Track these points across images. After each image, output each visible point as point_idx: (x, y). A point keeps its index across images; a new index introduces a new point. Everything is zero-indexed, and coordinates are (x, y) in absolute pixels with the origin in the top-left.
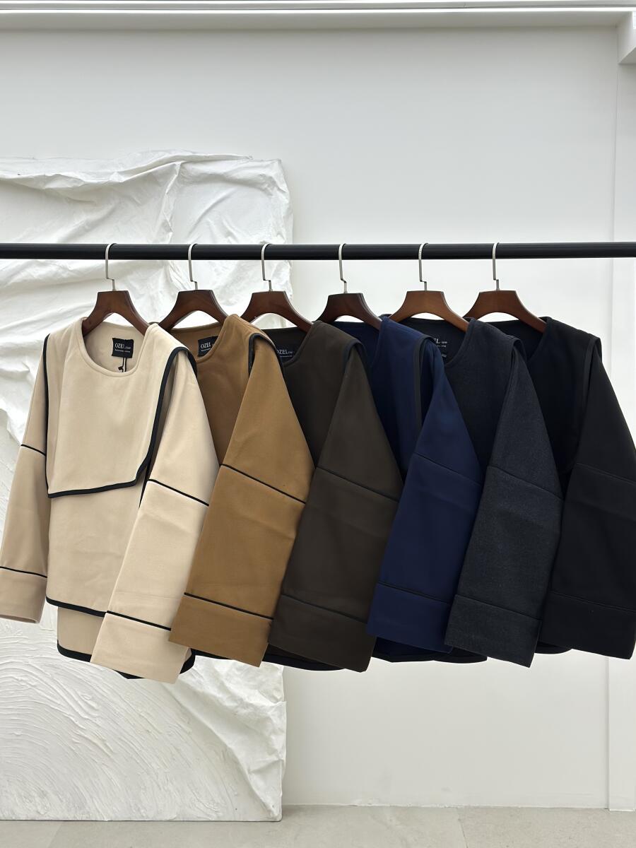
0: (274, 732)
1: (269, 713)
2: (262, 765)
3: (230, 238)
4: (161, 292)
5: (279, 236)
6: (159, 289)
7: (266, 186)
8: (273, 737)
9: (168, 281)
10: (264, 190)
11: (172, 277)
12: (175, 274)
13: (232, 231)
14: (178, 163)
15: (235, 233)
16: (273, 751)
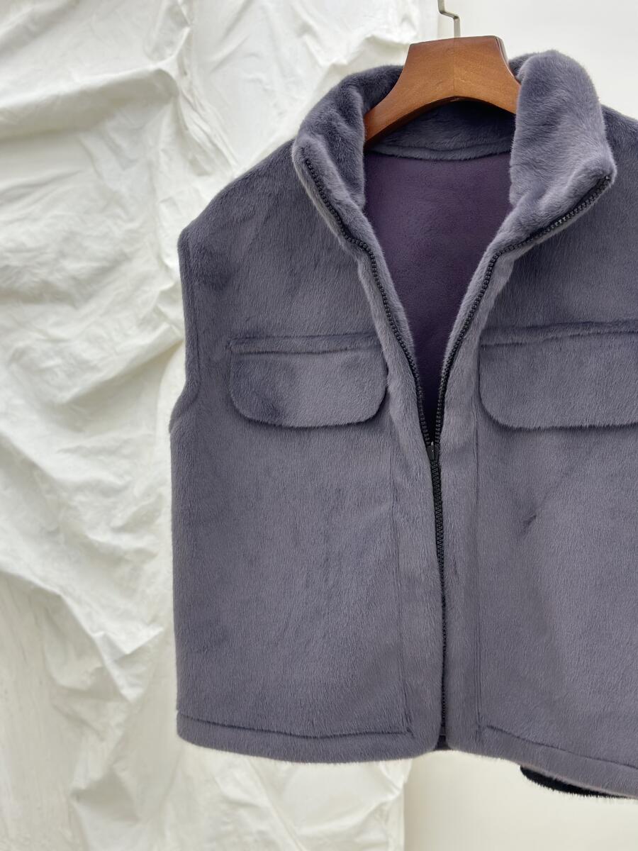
3: (307, 38)
4: (164, 151)
5: (405, 25)
6: (162, 146)
9: (181, 131)
11: (187, 119)
12: (194, 115)
13: (311, 22)
15: (316, 27)
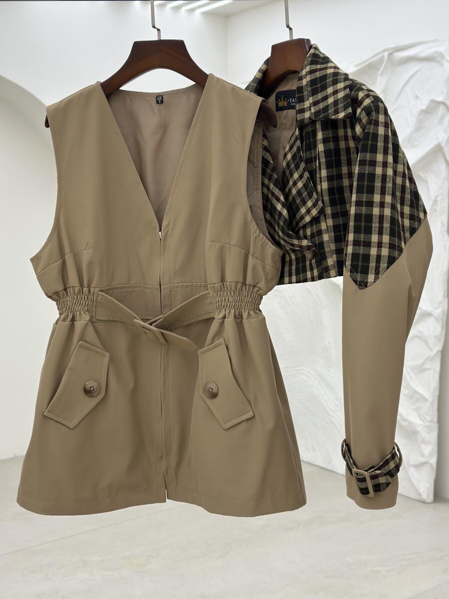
0: (423, 442)
1: (419, 429)
2: (416, 462)
7: (439, 59)
8: (423, 446)
10: (439, 62)
14: (386, 54)
16: (423, 455)
